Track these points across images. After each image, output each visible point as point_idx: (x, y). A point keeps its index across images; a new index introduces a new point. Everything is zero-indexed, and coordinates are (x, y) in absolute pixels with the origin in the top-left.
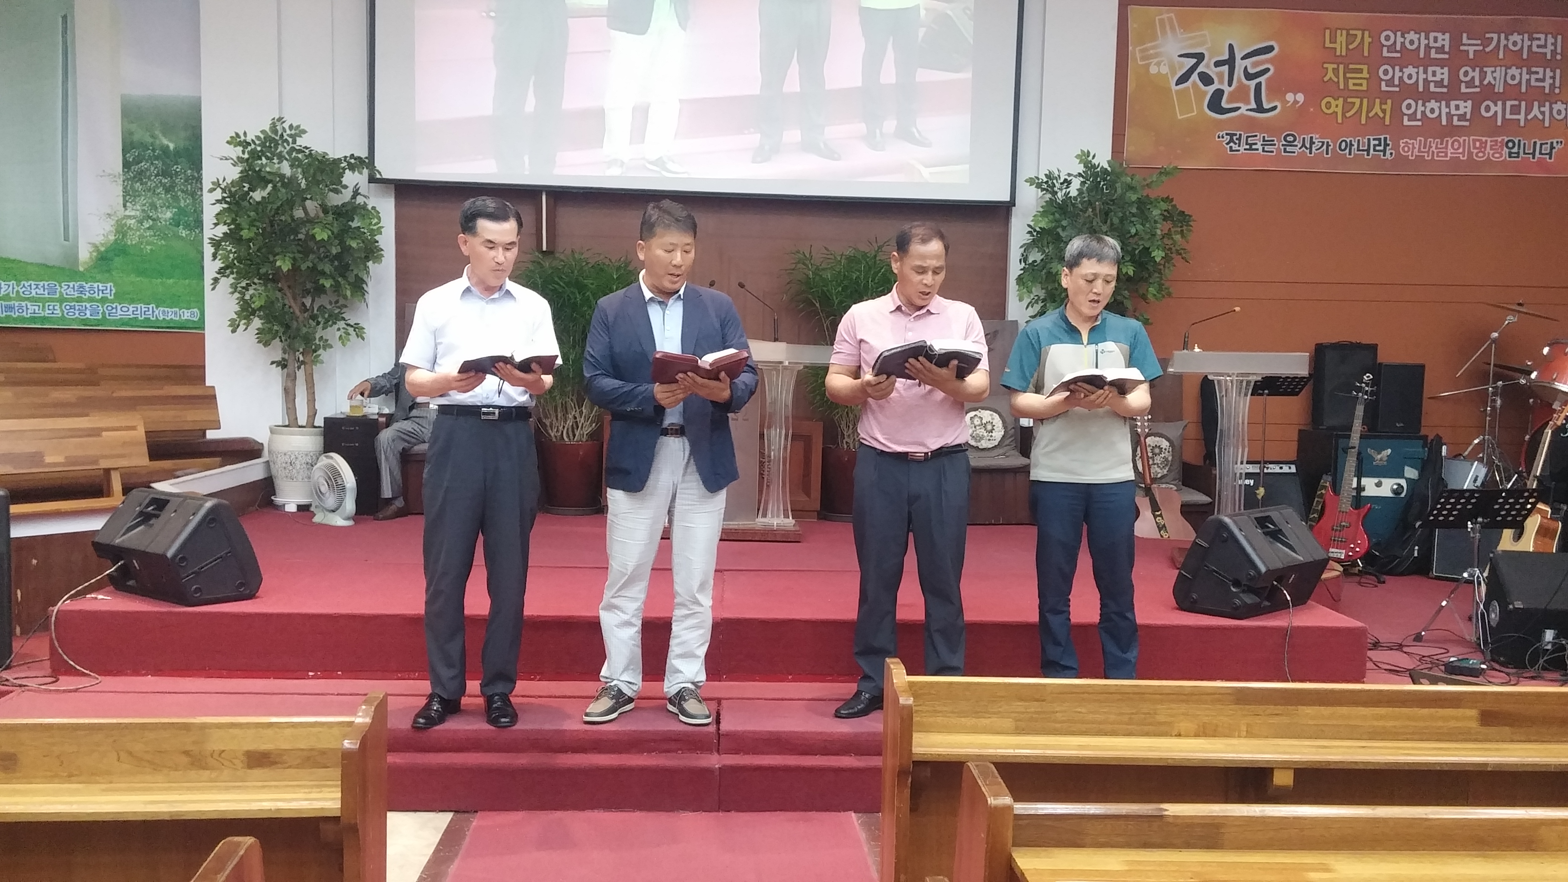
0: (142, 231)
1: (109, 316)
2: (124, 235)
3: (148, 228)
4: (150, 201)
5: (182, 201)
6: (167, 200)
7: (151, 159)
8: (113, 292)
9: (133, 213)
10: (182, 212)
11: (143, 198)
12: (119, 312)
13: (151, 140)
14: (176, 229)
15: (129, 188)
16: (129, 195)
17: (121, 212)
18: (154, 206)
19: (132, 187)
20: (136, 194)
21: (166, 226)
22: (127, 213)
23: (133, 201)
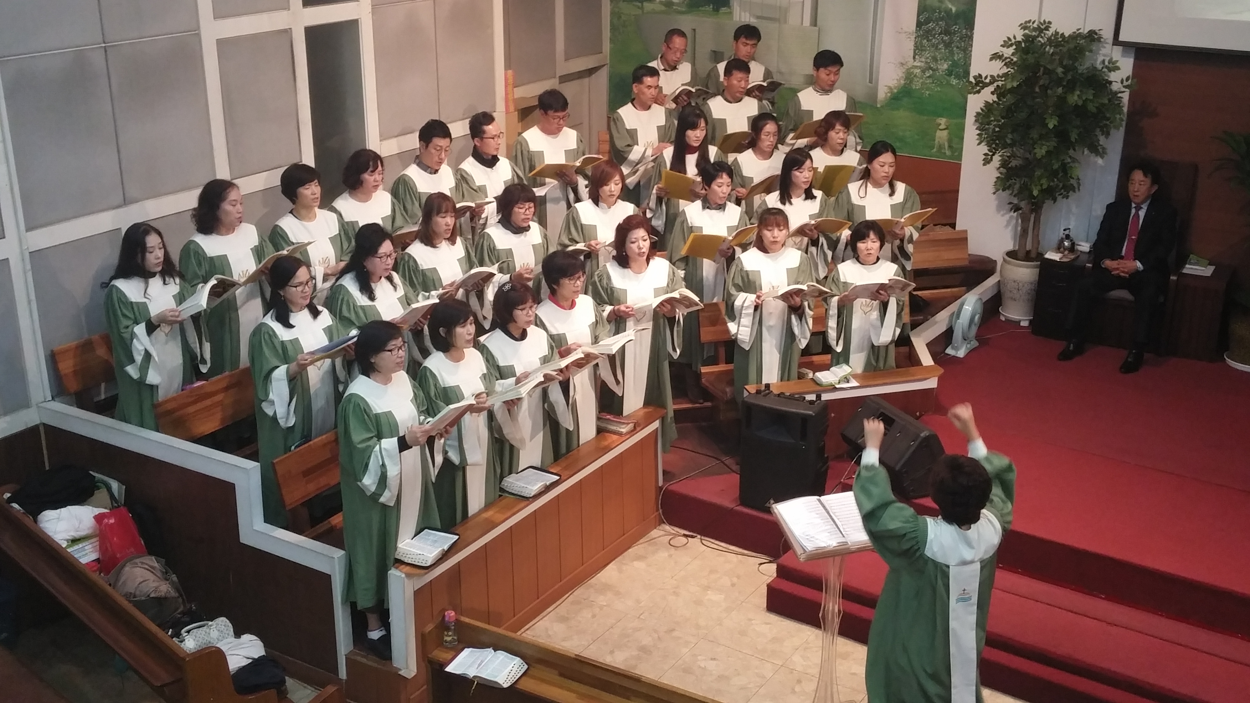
0: (924, 79)
2: (911, 82)
3: (929, 77)
4: (933, 55)
5: (956, 56)
6: (945, 54)
7: (937, 21)
9: (919, 64)
10: (955, 64)
11: (927, 52)
13: (938, 4)
14: (948, 78)
15: (918, 43)
16: (919, 50)
17: (911, 63)
18: (935, 59)
19: (921, 43)
20: (923, 48)
21: (942, 75)
22: (916, 64)
23: (921, 54)
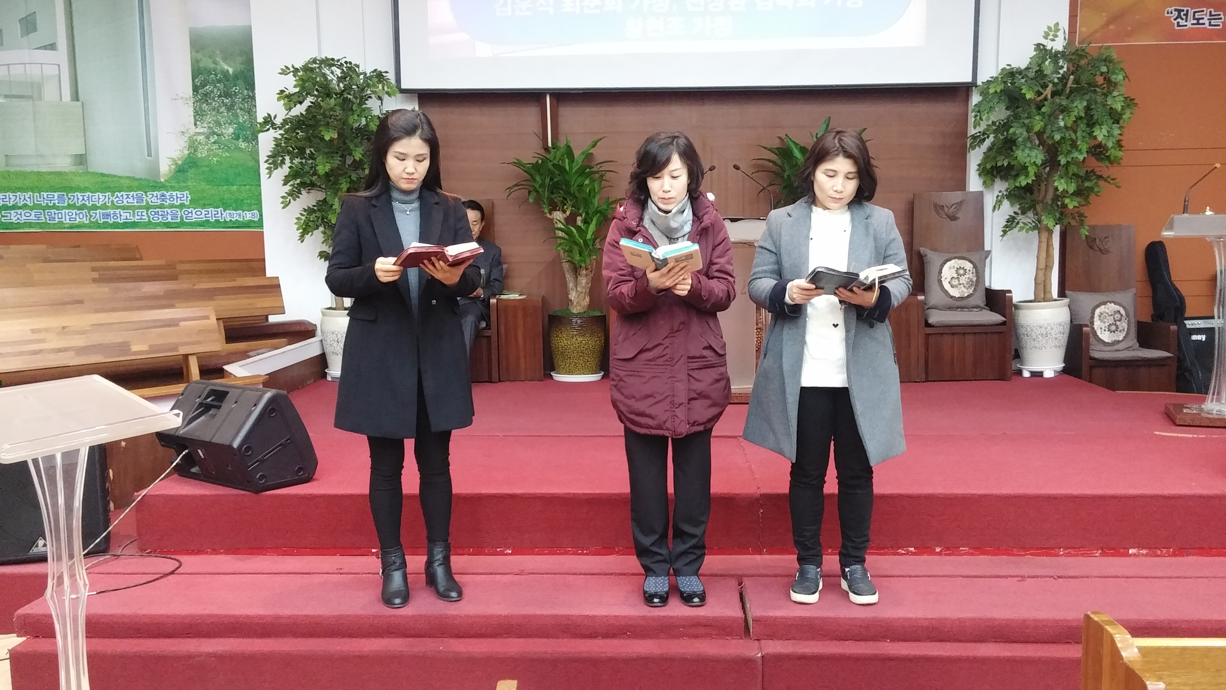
0: (209, 145)
1: (186, 219)
2: (195, 150)
3: (214, 143)
4: (215, 119)
5: (241, 118)
6: (229, 117)
7: (213, 83)
8: (188, 199)
9: (202, 130)
10: (241, 127)
11: (209, 116)
12: (194, 216)
13: (212, 66)
14: (237, 142)
15: (198, 109)
16: (198, 115)
17: (193, 130)
18: (218, 124)
19: (200, 107)
20: (204, 113)
21: (228, 140)
22: (198, 130)
23: (201, 119)
